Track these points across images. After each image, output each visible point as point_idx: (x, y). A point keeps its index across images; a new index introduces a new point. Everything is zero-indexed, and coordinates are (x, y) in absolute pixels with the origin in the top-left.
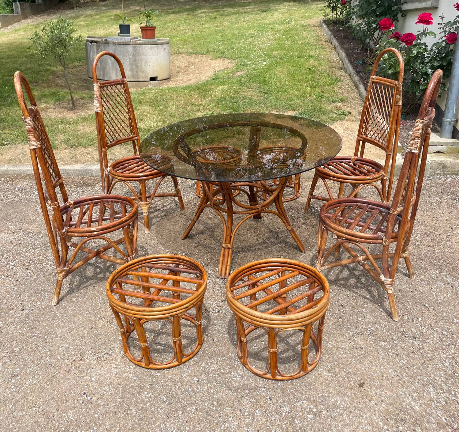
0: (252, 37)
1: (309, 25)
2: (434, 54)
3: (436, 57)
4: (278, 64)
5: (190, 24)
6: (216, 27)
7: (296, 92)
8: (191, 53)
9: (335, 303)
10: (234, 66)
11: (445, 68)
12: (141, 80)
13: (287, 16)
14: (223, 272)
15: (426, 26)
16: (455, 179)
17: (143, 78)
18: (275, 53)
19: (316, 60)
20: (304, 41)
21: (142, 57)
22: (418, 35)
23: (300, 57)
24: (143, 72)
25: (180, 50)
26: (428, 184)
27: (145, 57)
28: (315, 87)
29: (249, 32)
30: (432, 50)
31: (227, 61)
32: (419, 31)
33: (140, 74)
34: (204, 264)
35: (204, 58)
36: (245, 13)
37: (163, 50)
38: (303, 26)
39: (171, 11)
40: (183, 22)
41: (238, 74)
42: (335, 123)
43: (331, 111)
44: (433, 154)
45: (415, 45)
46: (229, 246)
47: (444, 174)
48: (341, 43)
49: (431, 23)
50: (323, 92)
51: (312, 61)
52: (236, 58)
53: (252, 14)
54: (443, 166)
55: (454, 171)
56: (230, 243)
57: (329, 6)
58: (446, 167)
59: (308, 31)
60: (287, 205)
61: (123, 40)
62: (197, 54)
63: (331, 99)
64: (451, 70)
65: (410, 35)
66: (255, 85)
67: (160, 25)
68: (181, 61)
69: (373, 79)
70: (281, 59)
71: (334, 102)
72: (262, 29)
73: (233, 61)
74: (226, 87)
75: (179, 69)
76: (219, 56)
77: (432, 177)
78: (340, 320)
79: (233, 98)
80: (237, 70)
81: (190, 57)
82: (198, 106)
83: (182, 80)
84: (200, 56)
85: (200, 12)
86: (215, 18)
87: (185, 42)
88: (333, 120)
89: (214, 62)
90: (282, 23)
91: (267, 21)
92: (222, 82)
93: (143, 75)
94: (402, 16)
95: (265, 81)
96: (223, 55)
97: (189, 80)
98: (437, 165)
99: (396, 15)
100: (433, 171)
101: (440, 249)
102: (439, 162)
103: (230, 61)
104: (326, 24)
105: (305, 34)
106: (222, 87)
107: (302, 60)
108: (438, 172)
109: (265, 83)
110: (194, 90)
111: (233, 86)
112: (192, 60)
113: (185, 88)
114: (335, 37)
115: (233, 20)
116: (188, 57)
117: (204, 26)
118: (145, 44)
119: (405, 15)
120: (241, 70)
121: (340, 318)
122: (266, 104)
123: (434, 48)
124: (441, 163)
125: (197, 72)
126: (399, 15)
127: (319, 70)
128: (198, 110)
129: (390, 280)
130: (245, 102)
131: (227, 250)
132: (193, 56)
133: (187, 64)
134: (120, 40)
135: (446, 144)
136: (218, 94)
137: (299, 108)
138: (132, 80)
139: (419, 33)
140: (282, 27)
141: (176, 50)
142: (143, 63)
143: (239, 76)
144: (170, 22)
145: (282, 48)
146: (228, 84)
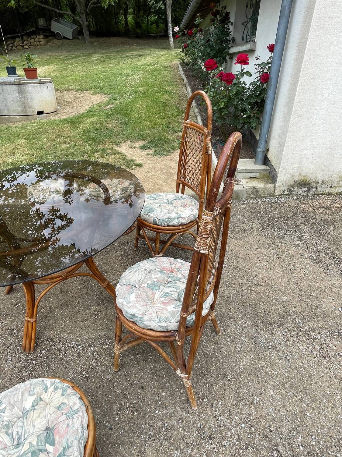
0: (126, 76)
1: (170, 67)
2: (251, 92)
3: (252, 95)
4: (140, 98)
5: (85, 66)
6: (103, 68)
7: (148, 123)
8: (78, 90)
9: (136, 385)
10: (107, 100)
11: (259, 104)
12: (30, 114)
13: (155, 59)
14: (27, 346)
15: (243, 66)
16: (265, 202)
17: (31, 112)
18: (141, 89)
19: (169, 94)
20: (164, 79)
21: (27, 95)
22: (237, 75)
23: (158, 92)
24: (30, 107)
25: (70, 87)
26: (243, 208)
27: (30, 95)
28: (164, 118)
29: (125, 72)
30: (249, 88)
31: (104, 96)
32: (238, 71)
33: (28, 109)
34: (15, 331)
35: (88, 94)
36: (127, 57)
37: (46, 88)
38: (165, 67)
39: (73, 56)
40: (80, 64)
41: (109, 107)
42: (175, 152)
43: (173, 141)
44: (249, 180)
45: (235, 84)
46: (32, 319)
47: (256, 197)
48: (189, 81)
49: (248, 63)
50: (170, 123)
51: (166, 96)
52: (111, 93)
53: (131, 58)
54: (256, 191)
55: (264, 195)
56: (32, 316)
57: (183, 51)
58: (258, 192)
59: (168, 71)
60: (122, 240)
61: (8, 81)
62: (82, 90)
63: (175, 129)
64: (264, 106)
65: (231, 74)
66: (119, 116)
67: (63, 67)
68: (69, 96)
69: (186, 124)
70: (144, 94)
71: (176, 131)
72: (135, 70)
73: (108, 96)
74: (95, 119)
75: (67, 103)
76: (99, 91)
77: (247, 201)
78: (136, 413)
79: (97, 130)
80: (108, 103)
81: (77, 92)
82: (66, 138)
83: (67, 112)
84: (85, 92)
85: (94, 56)
86: (105, 61)
87: (75, 81)
88: (174, 149)
89: (94, 96)
90: (151, 64)
91: (140, 63)
92: (92, 115)
93: (31, 110)
94: (230, 58)
95: (127, 113)
96: (101, 91)
97: (72, 113)
98: (251, 190)
99: (225, 58)
100: (248, 195)
101: (248, 289)
102: (252, 188)
103: (106, 96)
104: (181, 66)
105: (165, 73)
106: (92, 119)
107: (159, 95)
108: (252, 196)
109: (126, 115)
110: (68, 123)
111: (100, 119)
112: (78, 95)
113: (61, 121)
114: (186, 76)
115: (116, 63)
116: (75, 93)
117: (94, 67)
118: (28, 84)
119: (232, 58)
120: (112, 104)
121: (137, 411)
122: (123, 134)
123: (251, 87)
124: (255, 188)
125: (80, 105)
126: (228, 57)
127: (170, 103)
128: (65, 142)
129: (187, 376)
130: (107, 133)
131: (30, 324)
132: (79, 92)
133: (74, 98)
134: (6, 80)
135: (259, 171)
136: (86, 126)
137: (148, 138)
138: (22, 115)
139: (238, 73)
140: (150, 68)
141: (67, 87)
142: (29, 101)
143: (109, 109)
144: (71, 65)
145: (147, 85)
146: (97, 116)
